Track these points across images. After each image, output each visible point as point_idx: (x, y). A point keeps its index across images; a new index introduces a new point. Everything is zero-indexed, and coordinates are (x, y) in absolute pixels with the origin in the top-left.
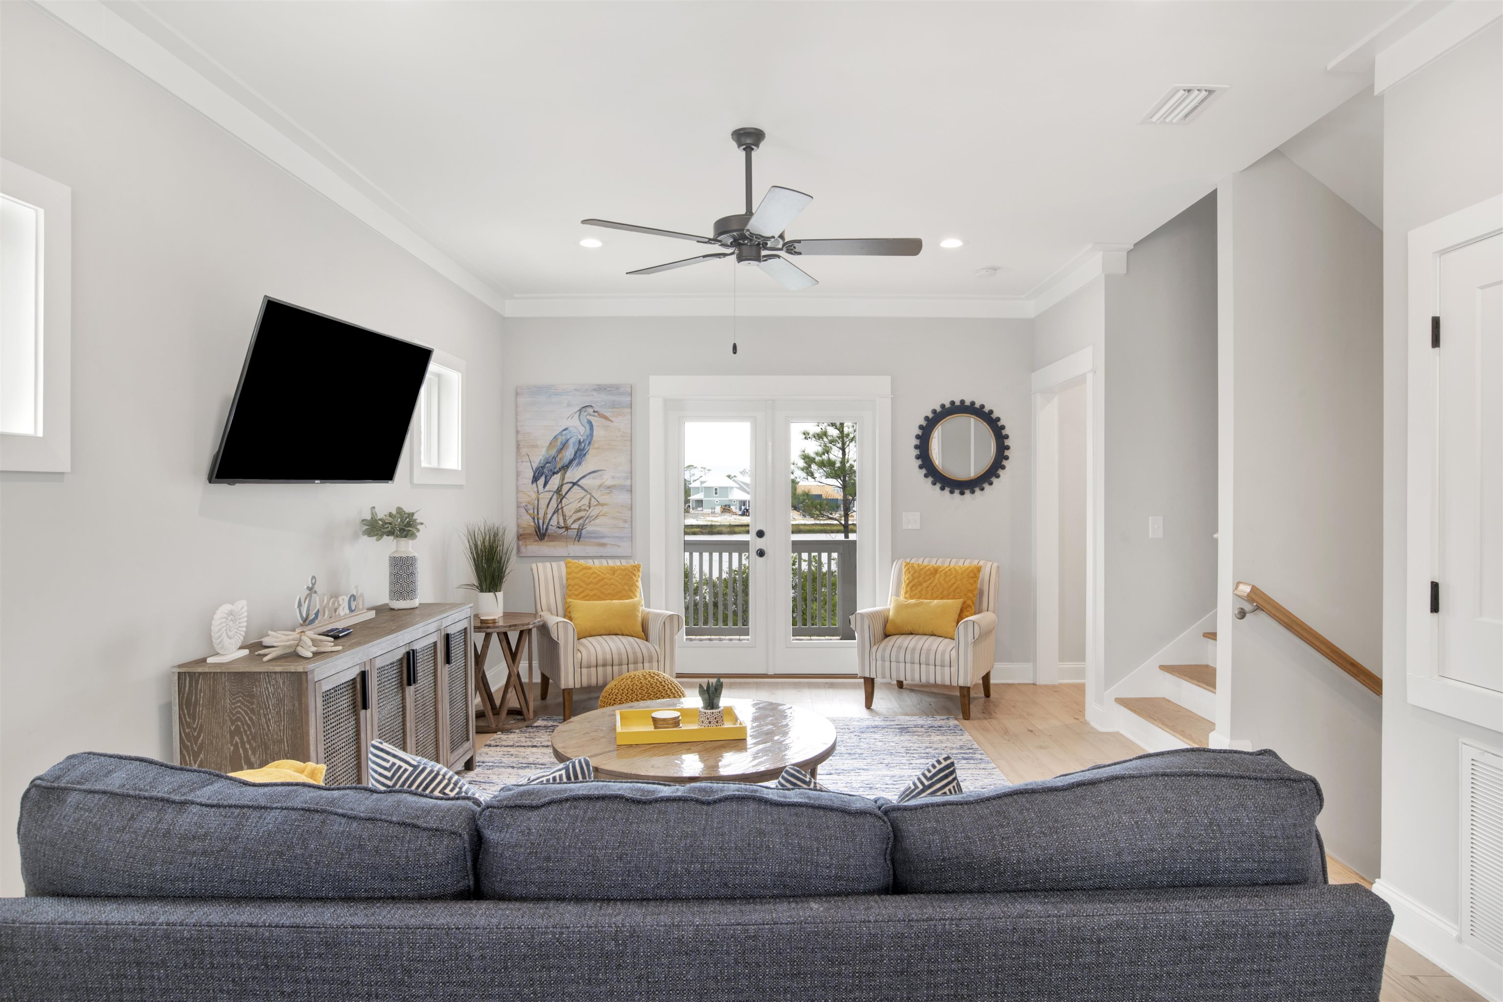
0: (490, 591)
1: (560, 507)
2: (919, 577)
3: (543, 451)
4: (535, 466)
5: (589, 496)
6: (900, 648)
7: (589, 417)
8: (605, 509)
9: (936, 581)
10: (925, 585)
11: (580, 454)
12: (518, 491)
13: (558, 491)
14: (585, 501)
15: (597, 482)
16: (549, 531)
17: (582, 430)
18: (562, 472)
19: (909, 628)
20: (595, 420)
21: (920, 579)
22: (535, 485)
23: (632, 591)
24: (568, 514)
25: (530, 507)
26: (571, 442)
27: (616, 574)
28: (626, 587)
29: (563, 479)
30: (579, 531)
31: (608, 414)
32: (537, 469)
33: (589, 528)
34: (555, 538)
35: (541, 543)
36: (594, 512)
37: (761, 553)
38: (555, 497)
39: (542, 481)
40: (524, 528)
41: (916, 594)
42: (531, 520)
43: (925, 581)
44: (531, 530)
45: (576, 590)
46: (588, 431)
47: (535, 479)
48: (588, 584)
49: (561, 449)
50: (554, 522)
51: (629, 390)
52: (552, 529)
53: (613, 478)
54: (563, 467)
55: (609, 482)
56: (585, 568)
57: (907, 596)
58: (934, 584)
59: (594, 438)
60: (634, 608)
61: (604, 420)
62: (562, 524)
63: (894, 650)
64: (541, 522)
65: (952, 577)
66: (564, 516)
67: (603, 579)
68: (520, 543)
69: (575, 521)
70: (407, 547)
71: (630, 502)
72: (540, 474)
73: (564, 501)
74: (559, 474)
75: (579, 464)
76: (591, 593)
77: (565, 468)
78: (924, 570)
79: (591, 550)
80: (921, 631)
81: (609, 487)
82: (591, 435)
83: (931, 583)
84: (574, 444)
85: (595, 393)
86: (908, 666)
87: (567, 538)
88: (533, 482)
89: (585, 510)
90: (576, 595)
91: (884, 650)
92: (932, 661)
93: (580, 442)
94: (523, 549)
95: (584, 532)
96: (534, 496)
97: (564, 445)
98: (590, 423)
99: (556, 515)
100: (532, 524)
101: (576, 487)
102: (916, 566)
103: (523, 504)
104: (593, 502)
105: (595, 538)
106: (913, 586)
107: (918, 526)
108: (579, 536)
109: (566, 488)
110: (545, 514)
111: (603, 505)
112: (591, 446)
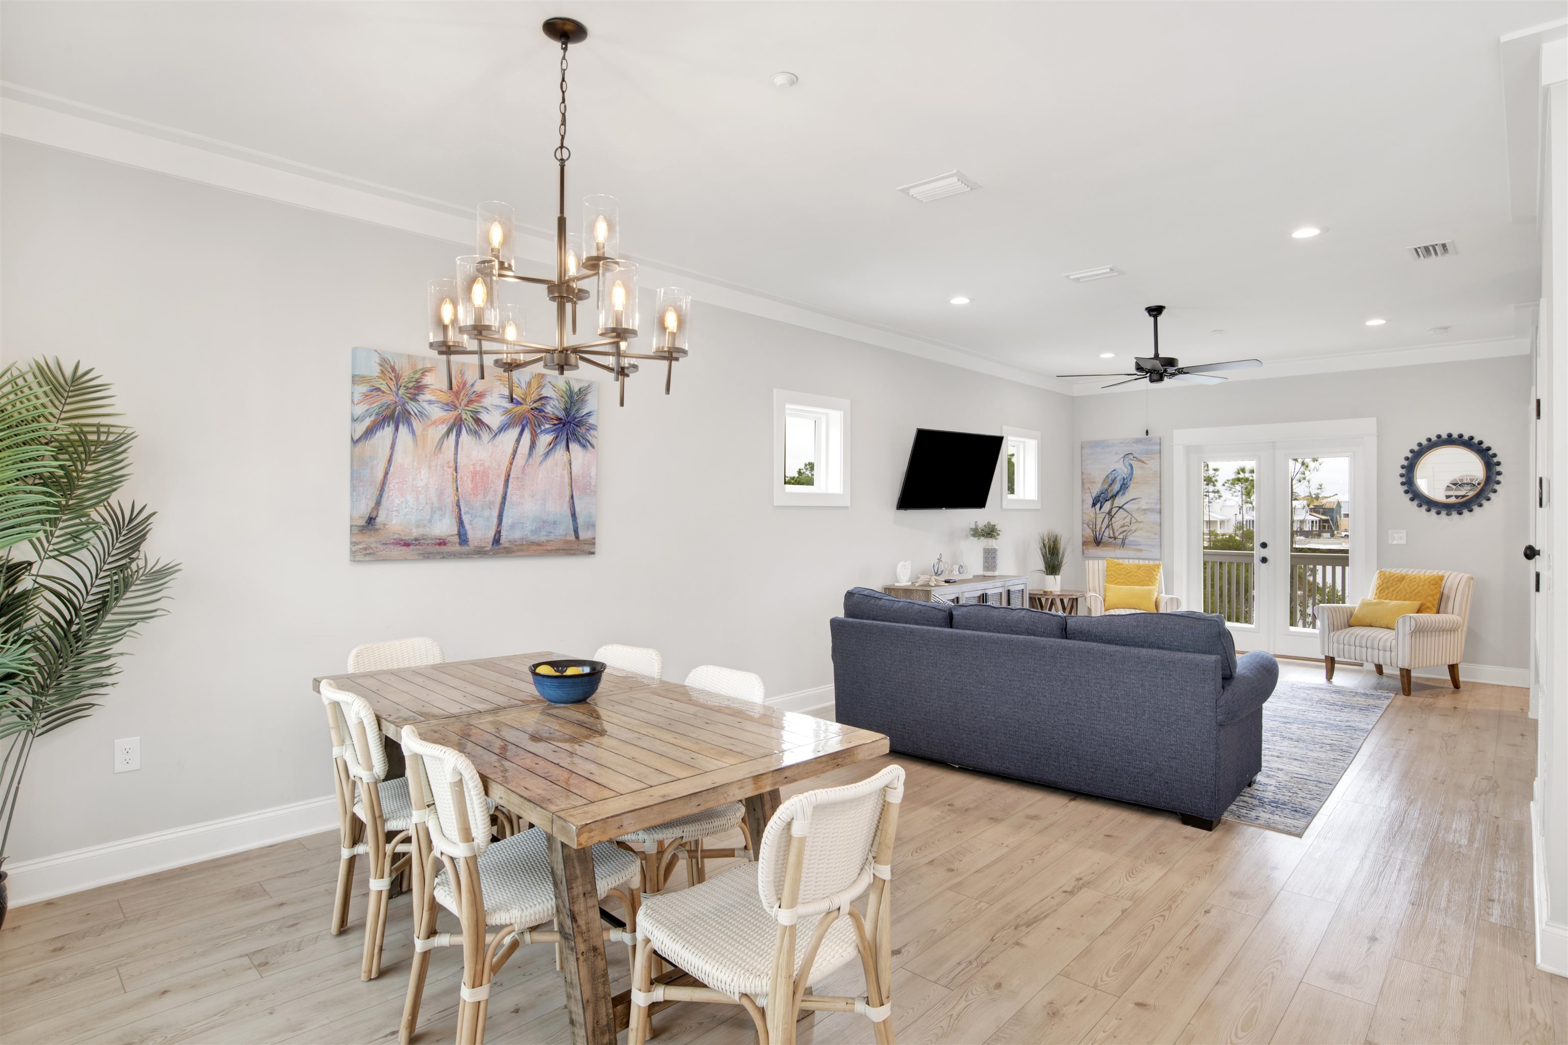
0: (1052, 575)
1: (1110, 523)
2: (1387, 582)
3: (1099, 485)
4: (1094, 496)
5: (1130, 516)
6: (1352, 634)
7: (1130, 461)
8: (1141, 525)
9: (1401, 586)
10: (1392, 589)
11: (1124, 487)
12: (1083, 513)
13: (1109, 512)
14: (1128, 520)
15: (1136, 506)
16: (1103, 540)
17: (1125, 470)
18: (1112, 499)
19: (1368, 621)
20: (1134, 463)
21: (1388, 584)
22: (1094, 508)
23: (1151, 582)
24: (1115, 528)
25: (1091, 523)
26: (1118, 479)
27: (1141, 569)
28: (1147, 578)
29: (1113, 505)
30: (1124, 540)
31: (1143, 459)
32: (1095, 498)
33: (1130, 538)
34: (1107, 545)
35: (1098, 548)
36: (1134, 527)
37: (1264, 560)
38: (1107, 517)
39: (1098, 505)
40: (1086, 538)
41: (1383, 596)
42: (1091, 532)
43: (1392, 586)
44: (1091, 539)
45: (1112, 578)
46: (1130, 471)
47: (1094, 505)
48: (1120, 575)
49: (1111, 484)
50: (1106, 534)
51: (1158, 441)
52: (1105, 539)
53: (1147, 503)
54: (1112, 496)
55: (1144, 506)
56: (1119, 564)
57: (1376, 597)
58: (1399, 589)
59: (1134, 476)
60: (1150, 593)
61: (1140, 463)
62: (1112, 535)
63: (1348, 636)
64: (1098, 533)
65: (1415, 583)
66: (1113, 529)
67: (1130, 572)
68: (1084, 547)
69: (1120, 533)
70: (991, 543)
71: (1159, 521)
72: (1097, 501)
73: (1113, 519)
74: (1110, 501)
75: (1124, 494)
76: (1122, 581)
77: (1114, 497)
78: (1393, 577)
79: (1131, 553)
80: (1378, 624)
81: (1144, 510)
82: (1132, 474)
83: (1396, 588)
84: (1120, 480)
85: (1134, 445)
86: (1358, 648)
87: (1115, 545)
88: (1092, 507)
89: (1127, 526)
90: (1111, 582)
91: (1339, 636)
92: (1376, 646)
93: (1124, 479)
94: (1086, 552)
95: (1127, 541)
96: (1093, 515)
97: (1114, 481)
98: (1131, 465)
99: (1107, 529)
100: (1092, 535)
101: (1121, 510)
102: (1387, 574)
103: (1086, 522)
104: (1133, 520)
105: (1134, 545)
106: (1381, 590)
107: (1403, 542)
108: (1123, 544)
109: (1114, 510)
110: (1101, 528)
111: (1140, 522)
112: (1132, 481)
